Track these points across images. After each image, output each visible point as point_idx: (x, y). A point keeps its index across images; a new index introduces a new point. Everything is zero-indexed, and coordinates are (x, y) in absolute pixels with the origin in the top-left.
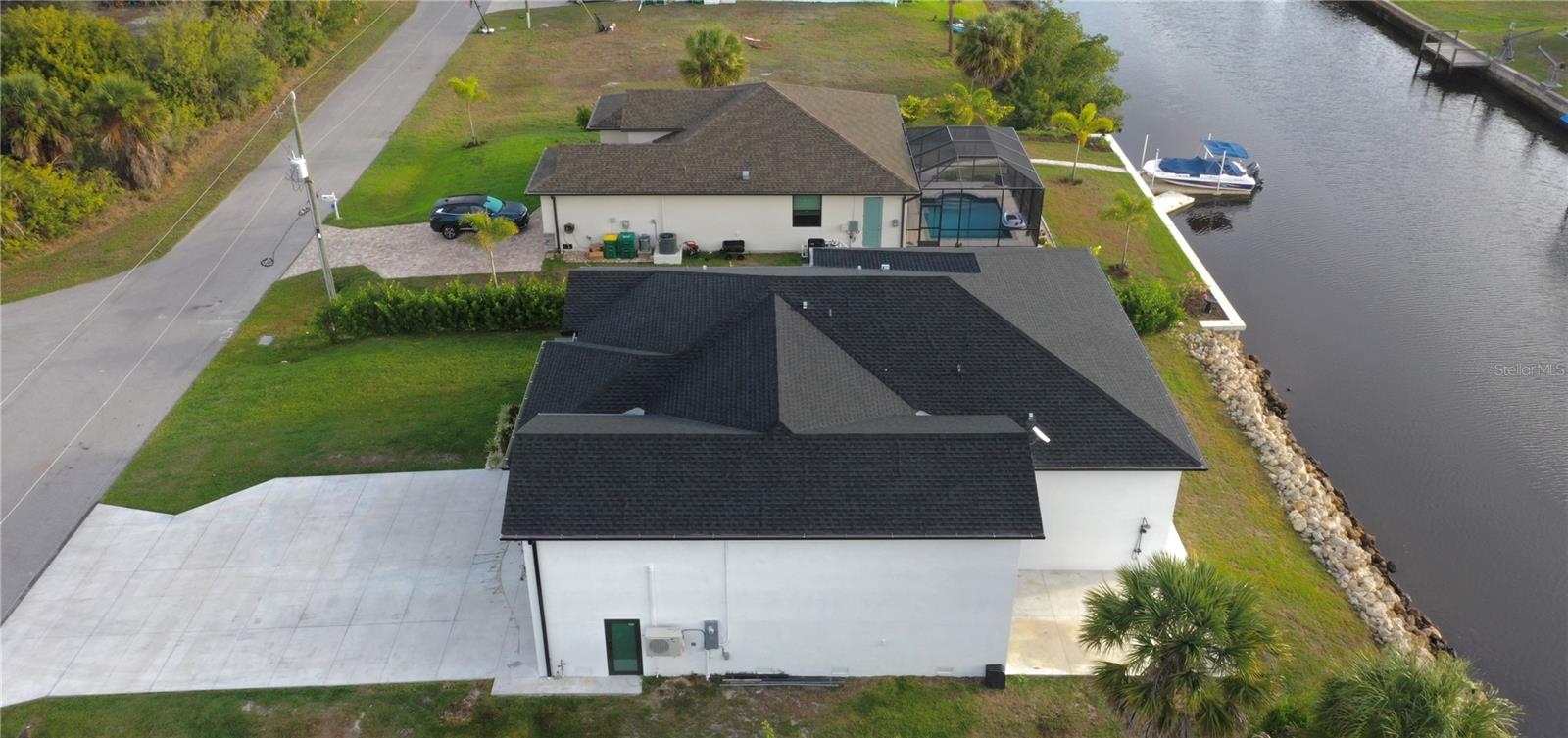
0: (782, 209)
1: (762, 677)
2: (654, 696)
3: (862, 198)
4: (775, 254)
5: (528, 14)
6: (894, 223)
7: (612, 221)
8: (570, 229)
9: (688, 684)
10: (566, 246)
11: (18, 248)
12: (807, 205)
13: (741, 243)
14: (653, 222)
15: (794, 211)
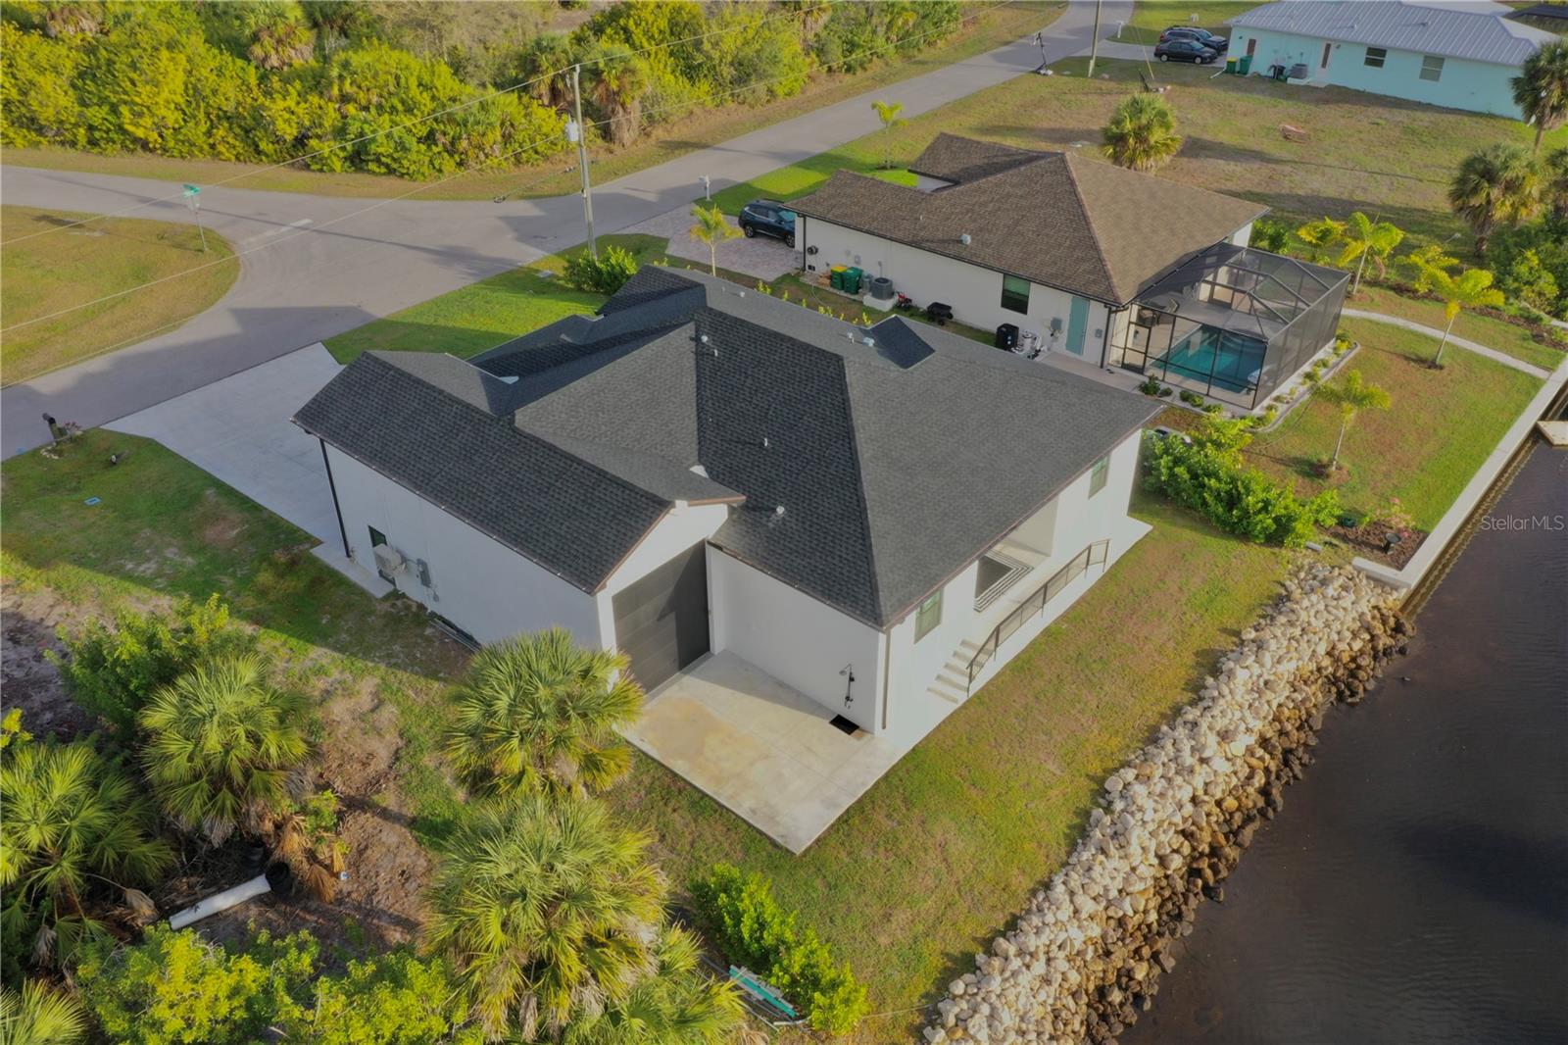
0: (992, 285)
1: (458, 630)
2: (386, 606)
3: (1071, 296)
4: (978, 331)
5: (1092, 63)
6: (1098, 333)
7: (848, 253)
8: (813, 251)
9: (414, 609)
10: (810, 267)
11: (495, 166)
12: (1015, 286)
13: (949, 308)
14: (880, 264)
15: (1004, 291)
